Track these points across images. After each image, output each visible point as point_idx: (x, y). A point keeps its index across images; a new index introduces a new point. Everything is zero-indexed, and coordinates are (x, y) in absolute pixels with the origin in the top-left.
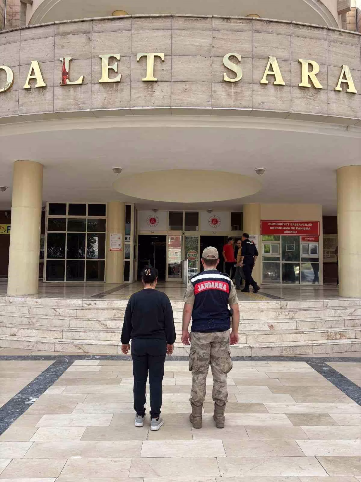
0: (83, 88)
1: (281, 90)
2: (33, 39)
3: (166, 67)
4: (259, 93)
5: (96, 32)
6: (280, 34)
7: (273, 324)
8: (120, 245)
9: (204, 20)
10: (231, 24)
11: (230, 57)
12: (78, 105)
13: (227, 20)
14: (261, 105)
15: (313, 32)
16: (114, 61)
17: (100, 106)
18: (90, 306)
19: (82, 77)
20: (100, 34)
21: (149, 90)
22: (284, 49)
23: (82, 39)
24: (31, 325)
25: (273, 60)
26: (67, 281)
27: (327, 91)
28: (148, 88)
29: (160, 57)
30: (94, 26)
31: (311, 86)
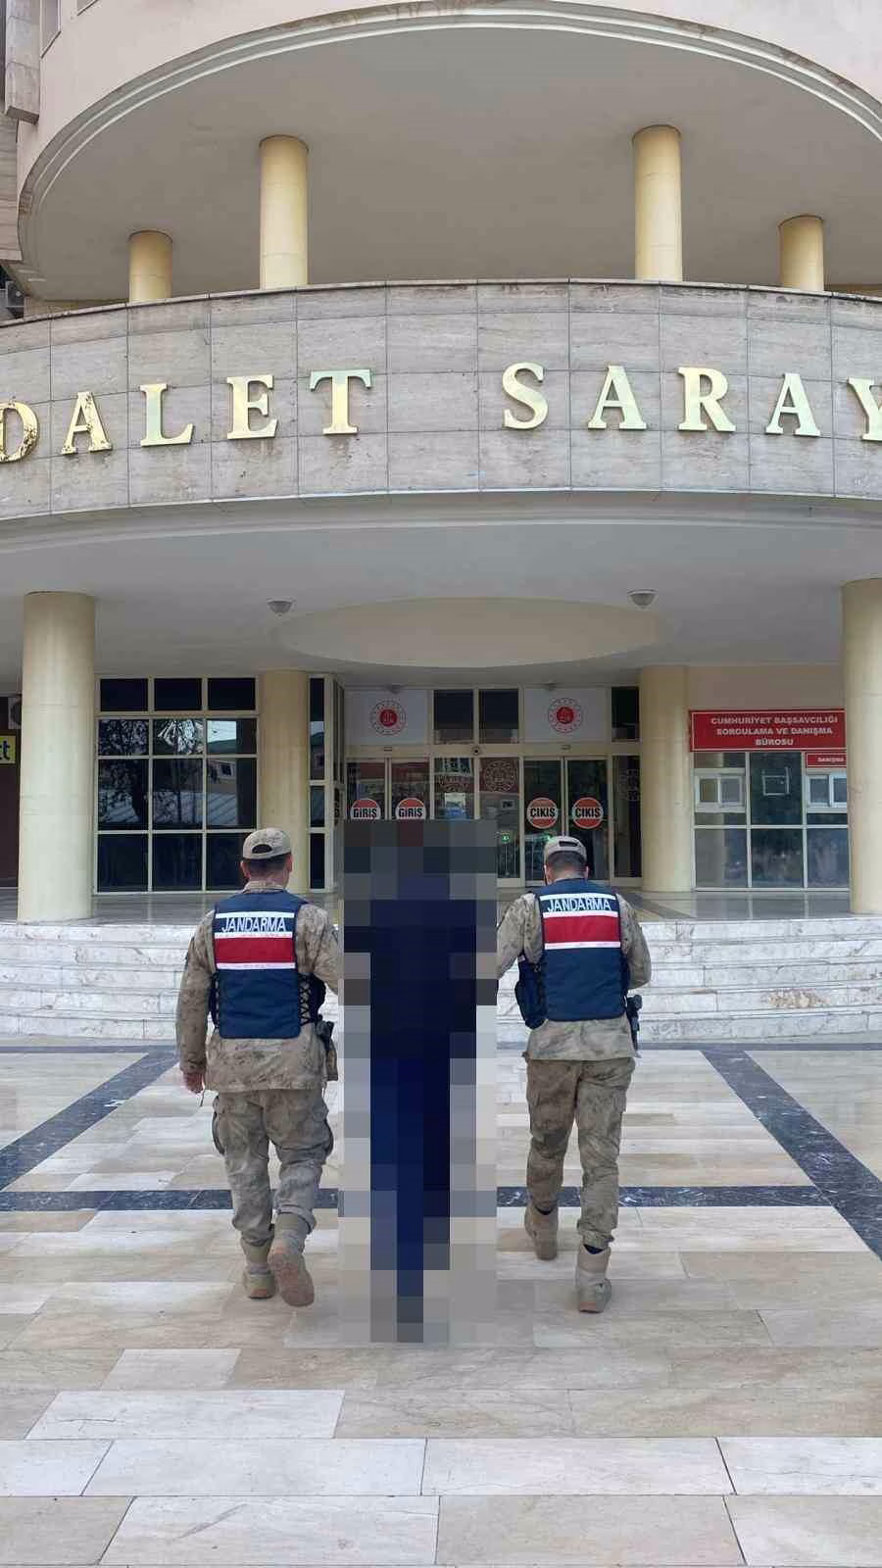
0: (196, 450)
1: (637, 443)
2: (78, 341)
3: (377, 400)
4: (586, 450)
5: (218, 326)
6: (633, 312)
9: (459, 291)
10: (520, 297)
11: (519, 371)
12: (184, 489)
13: (511, 289)
14: (590, 478)
15: (713, 300)
16: (261, 388)
17: (232, 493)
19: (190, 428)
20: (228, 328)
21: (340, 453)
22: (645, 345)
23: (189, 342)
24: (87, 985)
25: (617, 375)
26: (153, 890)
27: (746, 435)
28: (337, 449)
29: (360, 379)
30: (214, 311)
31: (709, 428)
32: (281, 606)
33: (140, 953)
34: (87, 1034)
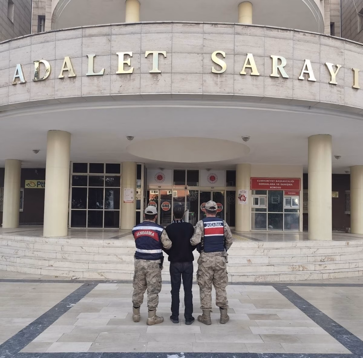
0: (104, 77)
1: (256, 80)
2: (65, 39)
3: (168, 61)
4: (239, 82)
5: (114, 35)
6: (256, 36)
7: (250, 259)
8: (132, 198)
9: (197, 26)
10: (218, 28)
11: (217, 54)
12: (100, 91)
13: (215, 26)
14: (240, 91)
15: (282, 33)
16: (128, 57)
17: (117, 92)
18: (110, 245)
19: (103, 70)
20: (117, 36)
21: (155, 79)
22: (259, 47)
23: (103, 40)
24: (64, 259)
25: (250, 56)
26: (88, 227)
27: (292, 80)
28: (154, 78)
29: (163, 54)
30: (112, 30)
31: (280, 76)
32: (130, 138)
33: (82, 248)
34: (65, 275)
